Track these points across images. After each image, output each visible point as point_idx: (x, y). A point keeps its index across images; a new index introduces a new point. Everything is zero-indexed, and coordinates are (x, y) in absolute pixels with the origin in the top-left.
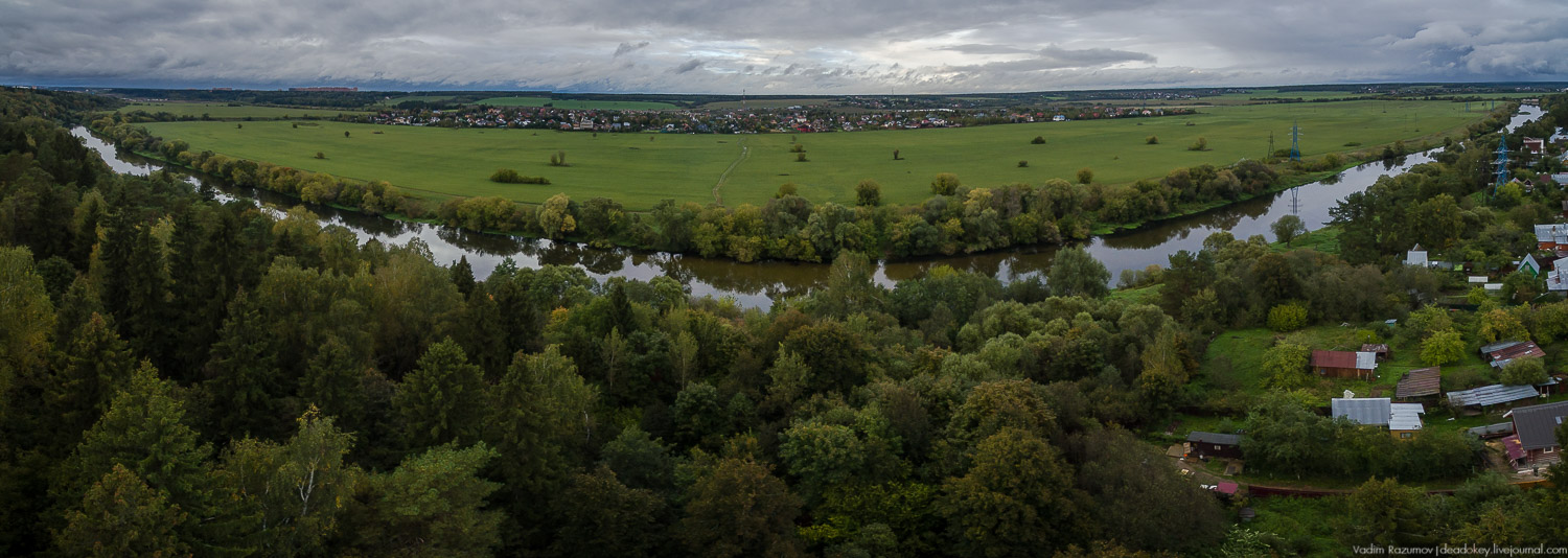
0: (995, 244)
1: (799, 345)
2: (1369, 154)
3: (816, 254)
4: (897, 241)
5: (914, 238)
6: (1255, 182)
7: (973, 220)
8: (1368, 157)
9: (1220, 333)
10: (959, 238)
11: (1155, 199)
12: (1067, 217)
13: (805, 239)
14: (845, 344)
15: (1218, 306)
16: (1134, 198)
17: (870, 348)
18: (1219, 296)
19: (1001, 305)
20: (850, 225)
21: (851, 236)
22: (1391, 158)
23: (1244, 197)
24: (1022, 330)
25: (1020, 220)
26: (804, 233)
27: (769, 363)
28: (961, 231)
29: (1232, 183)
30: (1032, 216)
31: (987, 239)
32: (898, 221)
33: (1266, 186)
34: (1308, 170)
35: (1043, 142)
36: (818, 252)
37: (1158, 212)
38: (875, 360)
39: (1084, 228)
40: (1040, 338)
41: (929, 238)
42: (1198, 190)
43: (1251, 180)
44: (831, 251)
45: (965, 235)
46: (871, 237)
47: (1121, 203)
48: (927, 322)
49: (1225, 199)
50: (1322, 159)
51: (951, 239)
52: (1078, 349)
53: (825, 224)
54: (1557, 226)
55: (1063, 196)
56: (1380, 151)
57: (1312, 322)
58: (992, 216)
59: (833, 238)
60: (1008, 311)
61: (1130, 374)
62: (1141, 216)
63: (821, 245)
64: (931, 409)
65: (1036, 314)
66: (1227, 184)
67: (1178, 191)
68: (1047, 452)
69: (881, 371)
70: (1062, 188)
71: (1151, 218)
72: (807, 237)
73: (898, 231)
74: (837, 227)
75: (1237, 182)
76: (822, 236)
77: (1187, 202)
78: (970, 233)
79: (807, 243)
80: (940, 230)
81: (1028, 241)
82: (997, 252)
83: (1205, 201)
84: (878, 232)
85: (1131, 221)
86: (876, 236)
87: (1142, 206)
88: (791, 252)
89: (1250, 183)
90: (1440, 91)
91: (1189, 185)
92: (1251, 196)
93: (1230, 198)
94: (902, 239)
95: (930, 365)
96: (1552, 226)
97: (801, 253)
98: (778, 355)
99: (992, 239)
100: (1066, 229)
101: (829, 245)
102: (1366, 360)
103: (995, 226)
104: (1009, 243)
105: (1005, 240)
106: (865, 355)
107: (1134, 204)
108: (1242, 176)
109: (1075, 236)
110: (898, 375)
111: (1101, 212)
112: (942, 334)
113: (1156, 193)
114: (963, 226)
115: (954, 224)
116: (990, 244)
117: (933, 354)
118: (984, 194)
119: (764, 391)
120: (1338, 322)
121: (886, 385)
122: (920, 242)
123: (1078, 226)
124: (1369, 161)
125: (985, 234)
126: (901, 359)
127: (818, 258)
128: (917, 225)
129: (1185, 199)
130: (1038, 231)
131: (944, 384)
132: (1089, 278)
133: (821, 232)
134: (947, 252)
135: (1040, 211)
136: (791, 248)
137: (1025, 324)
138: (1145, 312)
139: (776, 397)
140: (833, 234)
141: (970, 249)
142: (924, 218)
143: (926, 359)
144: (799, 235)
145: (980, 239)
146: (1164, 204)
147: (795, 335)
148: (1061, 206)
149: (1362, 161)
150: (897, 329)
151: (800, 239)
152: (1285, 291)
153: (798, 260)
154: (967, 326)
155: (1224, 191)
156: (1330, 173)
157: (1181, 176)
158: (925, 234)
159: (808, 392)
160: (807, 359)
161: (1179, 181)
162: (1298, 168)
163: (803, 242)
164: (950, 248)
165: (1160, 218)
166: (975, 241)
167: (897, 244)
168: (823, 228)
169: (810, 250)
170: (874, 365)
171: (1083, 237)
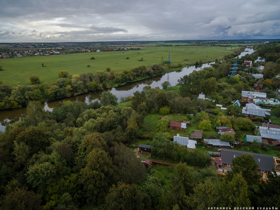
0: (83, 92)
1: (22, 139)
2: (191, 63)
3: (19, 105)
4: (50, 95)
5: (56, 93)
6: (157, 71)
7: (75, 85)
8: (190, 64)
9: (147, 115)
10: (71, 91)
11: (129, 76)
12: (104, 82)
13: (12, 100)
14: (40, 134)
15: (147, 107)
16: (123, 76)
17: (48, 132)
18: (147, 104)
19: (88, 111)
20: (30, 92)
21: (32, 96)
22: (198, 65)
23: (154, 75)
24: (95, 118)
25: (90, 84)
26: (11, 98)
27: (12, 150)
28: (72, 89)
29: (151, 71)
30: (94, 82)
31: (80, 90)
32: (49, 88)
33: (160, 72)
34: (172, 68)
35: (94, 59)
36: (19, 104)
37: (130, 80)
38: (51, 136)
39: (109, 85)
40: (100, 119)
41: (61, 92)
42: (141, 73)
43: (156, 70)
44: (25, 103)
45: (73, 90)
46: (40, 95)
47: (119, 77)
48: (66, 120)
49: (149, 76)
50: (177, 65)
51: (69, 92)
52: (110, 121)
53: (19, 93)
54: (250, 92)
55: (102, 76)
56: (194, 63)
57: (171, 113)
58: (81, 83)
59: (25, 98)
60: (90, 112)
61: (124, 127)
62: (125, 81)
63: (20, 101)
64: (72, 148)
65: (98, 112)
66: (149, 71)
67: (135, 74)
68: (105, 154)
69: (54, 139)
70: (102, 73)
71: (128, 82)
72: (13, 99)
73: (49, 92)
74: (25, 94)
75: (152, 71)
76: (20, 98)
77: (138, 77)
78: (75, 89)
79: (14, 102)
80: (65, 89)
81: (93, 90)
82: (84, 94)
83: (143, 76)
84: (42, 93)
85: (122, 83)
86: (41, 94)
87: (126, 78)
88: (8, 106)
89: (156, 71)
90: (217, 43)
91: (139, 72)
92: (156, 75)
93: (150, 76)
94: (51, 94)
95: (69, 133)
96: (248, 92)
97: (12, 106)
98: (15, 146)
99: (82, 90)
100: (104, 86)
101: (24, 101)
102: (184, 125)
103: (82, 86)
104: (87, 91)
105: (86, 90)
106: (48, 135)
107: (123, 77)
108: (154, 69)
109: (107, 88)
110: (60, 139)
111: (114, 80)
112: (71, 123)
113: (129, 74)
114: (72, 87)
115: (69, 87)
116: (82, 92)
117: (70, 129)
118: (77, 76)
119: (13, 161)
120: (178, 113)
121: (57, 144)
122: (58, 94)
123: (107, 84)
124: (191, 65)
125: (80, 89)
126: (60, 133)
127: (20, 106)
128: (56, 89)
129: (138, 76)
130: (96, 87)
131: (75, 138)
132: (112, 100)
133: (19, 97)
134: (68, 96)
135: (96, 81)
136: (7, 104)
137: (95, 115)
138: (127, 109)
139: (19, 162)
140: (24, 96)
141: (76, 94)
142: (58, 86)
143: (68, 131)
144: (9, 99)
145: (78, 91)
146: (132, 77)
147: (19, 136)
148: (102, 79)
149: (189, 66)
150: (56, 124)
151: (10, 101)
152: (164, 103)
153: (11, 108)
154: (78, 119)
155: (148, 74)
156: (179, 69)
157: (136, 69)
158: (59, 91)
159: (31, 155)
160: (27, 143)
161: (136, 70)
162: (170, 67)
163: (12, 102)
164: (69, 95)
165: (131, 82)
166: (77, 92)
167: (50, 96)
168: (19, 95)
169: (16, 104)
170: (51, 138)
171: (109, 88)
